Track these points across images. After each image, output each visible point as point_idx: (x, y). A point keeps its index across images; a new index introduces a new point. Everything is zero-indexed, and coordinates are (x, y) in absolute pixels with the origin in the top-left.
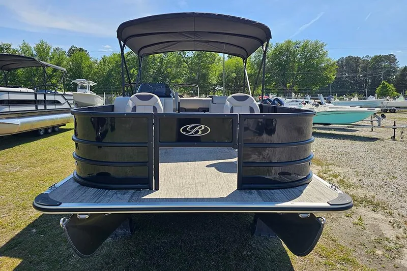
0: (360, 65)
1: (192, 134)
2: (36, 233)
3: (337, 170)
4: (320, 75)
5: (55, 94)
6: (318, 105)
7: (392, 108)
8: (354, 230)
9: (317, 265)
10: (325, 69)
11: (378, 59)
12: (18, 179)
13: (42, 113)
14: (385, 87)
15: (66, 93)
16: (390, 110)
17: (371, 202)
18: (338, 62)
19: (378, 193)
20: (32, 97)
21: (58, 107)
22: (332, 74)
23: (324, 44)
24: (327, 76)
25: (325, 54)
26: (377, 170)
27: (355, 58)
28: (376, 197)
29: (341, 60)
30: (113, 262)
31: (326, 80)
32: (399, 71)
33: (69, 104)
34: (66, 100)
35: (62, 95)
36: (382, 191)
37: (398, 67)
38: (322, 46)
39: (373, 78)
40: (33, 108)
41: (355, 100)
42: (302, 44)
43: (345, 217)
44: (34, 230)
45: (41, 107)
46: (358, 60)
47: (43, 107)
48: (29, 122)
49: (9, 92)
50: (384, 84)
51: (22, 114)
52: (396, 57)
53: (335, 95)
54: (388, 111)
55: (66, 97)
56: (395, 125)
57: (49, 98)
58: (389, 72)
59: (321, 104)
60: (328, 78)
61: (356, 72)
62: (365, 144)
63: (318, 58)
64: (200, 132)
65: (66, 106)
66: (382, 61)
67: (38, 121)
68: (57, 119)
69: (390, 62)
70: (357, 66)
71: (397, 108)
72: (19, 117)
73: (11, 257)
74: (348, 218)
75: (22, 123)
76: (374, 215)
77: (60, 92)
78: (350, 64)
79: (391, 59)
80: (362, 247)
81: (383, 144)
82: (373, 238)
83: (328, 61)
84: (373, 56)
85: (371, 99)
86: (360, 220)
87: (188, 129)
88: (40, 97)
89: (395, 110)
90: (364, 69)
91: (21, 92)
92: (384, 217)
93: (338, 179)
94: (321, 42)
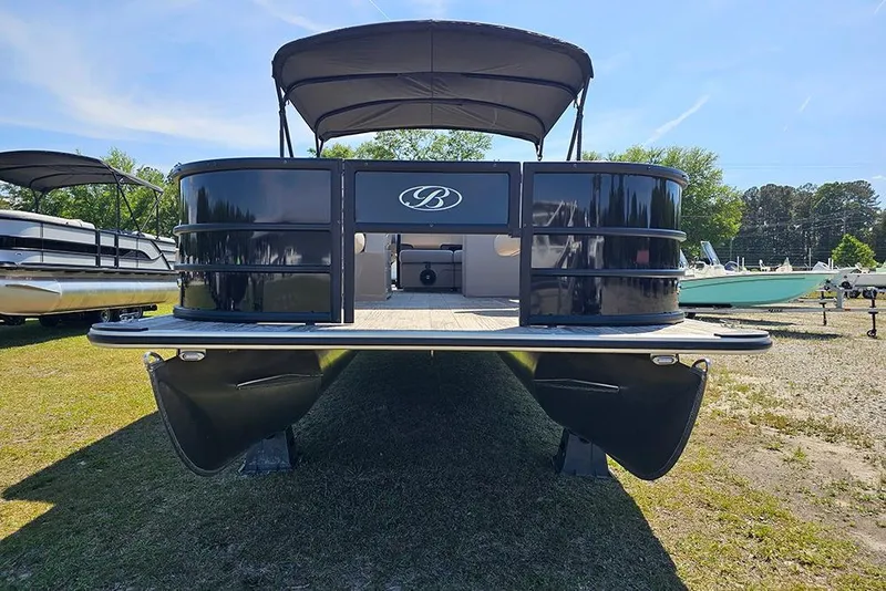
0: (795, 205)
1: (424, 206)
2: (87, 468)
3: (747, 380)
4: (705, 221)
5: (138, 238)
6: (702, 266)
7: (869, 288)
8: (785, 470)
9: (701, 520)
10: (716, 209)
11: (833, 192)
12: (51, 387)
13: (109, 275)
14: (849, 248)
15: (162, 238)
16: (864, 292)
17: (824, 429)
18: (744, 197)
19: (839, 415)
20: (90, 239)
21: (143, 265)
22: (733, 220)
23: (713, 157)
24: (721, 224)
25: (714, 175)
26: (835, 381)
27: (782, 189)
28: (835, 420)
29: (752, 192)
30: (251, 508)
31: (719, 231)
32: (879, 216)
33: (167, 263)
34: (160, 252)
35: (152, 241)
36: (846, 411)
37: (878, 209)
38: (708, 159)
39: (825, 232)
40: (91, 262)
41: (785, 272)
42: (665, 156)
43: (766, 451)
44: (83, 463)
45: (107, 262)
46: (788, 193)
47: (112, 263)
48: (80, 292)
49: (42, 223)
50: (847, 241)
51: (67, 271)
52: (872, 188)
53: (741, 259)
54: (861, 295)
55: (161, 247)
56: (873, 306)
57: (124, 244)
58: (859, 218)
59: (708, 263)
60: (723, 229)
61: (786, 218)
62: (810, 344)
63: (700, 185)
64: (441, 203)
65: (160, 265)
66: (841, 194)
67: (100, 291)
68: (138, 291)
69: (860, 198)
70: (788, 205)
71: (880, 288)
72: (61, 279)
73: (30, 500)
74: (771, 452)
75: (66, 293)
76: (830, 447)
77: (147, 235)
78: (771, 201)
79: (861, 190)
80: (802, 495)
81: (850, 343)
82: (827, 482)
83: (722, 191)
84: (820, 185)
85: (821, 269)
86: (799, 453)
87: (416, 195)
88: (107, 241)
89: (875, 292)
90: (804, 212)
91: (67, 226)
92: (853, 451)
93: (749, 393)
94: (707, 153)
